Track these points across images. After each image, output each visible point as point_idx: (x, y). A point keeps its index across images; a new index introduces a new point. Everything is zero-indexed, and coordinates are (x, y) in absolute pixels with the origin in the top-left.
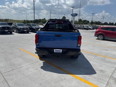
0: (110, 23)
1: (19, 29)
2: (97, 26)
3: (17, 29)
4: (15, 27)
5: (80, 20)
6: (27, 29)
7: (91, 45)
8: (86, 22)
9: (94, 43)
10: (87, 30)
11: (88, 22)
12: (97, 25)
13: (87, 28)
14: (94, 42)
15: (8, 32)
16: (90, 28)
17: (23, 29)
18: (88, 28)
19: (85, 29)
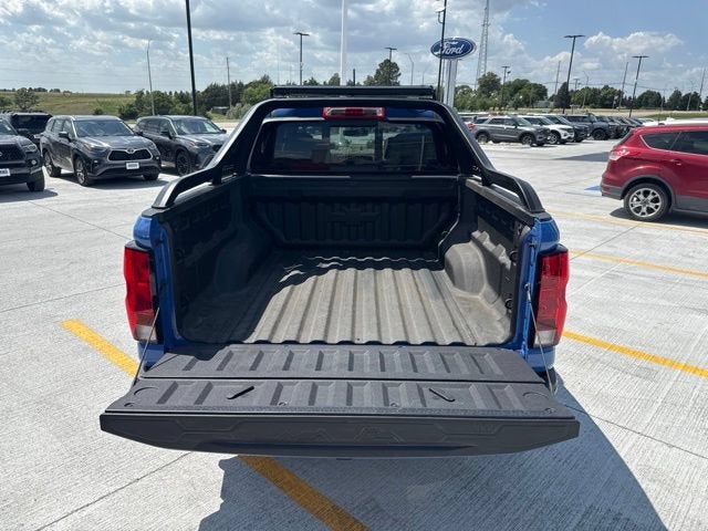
0: (677, 94)
1: (88, 160)
2: (601, 119)
3: (78, 156)
4: (64, 141)
5: (489, 84)
6: (143, 154)
7: (593, 268)
8: (527, 94)
9: (604, 249)
10: (540, 145)
11: (541, 92)
12: (597, 114)
13: (538, 131)
14: (607, 241)
15: (13, 179)
16: (554, 132)
17: (118, 155)
18: (545, 132)
19: (524, 138)
